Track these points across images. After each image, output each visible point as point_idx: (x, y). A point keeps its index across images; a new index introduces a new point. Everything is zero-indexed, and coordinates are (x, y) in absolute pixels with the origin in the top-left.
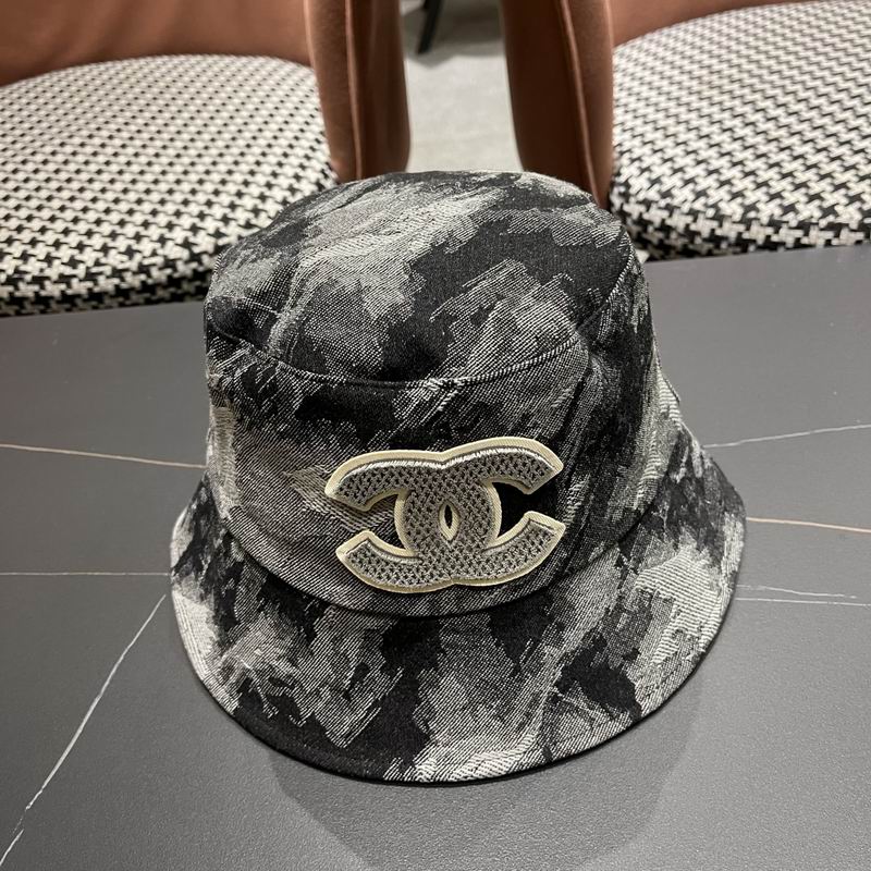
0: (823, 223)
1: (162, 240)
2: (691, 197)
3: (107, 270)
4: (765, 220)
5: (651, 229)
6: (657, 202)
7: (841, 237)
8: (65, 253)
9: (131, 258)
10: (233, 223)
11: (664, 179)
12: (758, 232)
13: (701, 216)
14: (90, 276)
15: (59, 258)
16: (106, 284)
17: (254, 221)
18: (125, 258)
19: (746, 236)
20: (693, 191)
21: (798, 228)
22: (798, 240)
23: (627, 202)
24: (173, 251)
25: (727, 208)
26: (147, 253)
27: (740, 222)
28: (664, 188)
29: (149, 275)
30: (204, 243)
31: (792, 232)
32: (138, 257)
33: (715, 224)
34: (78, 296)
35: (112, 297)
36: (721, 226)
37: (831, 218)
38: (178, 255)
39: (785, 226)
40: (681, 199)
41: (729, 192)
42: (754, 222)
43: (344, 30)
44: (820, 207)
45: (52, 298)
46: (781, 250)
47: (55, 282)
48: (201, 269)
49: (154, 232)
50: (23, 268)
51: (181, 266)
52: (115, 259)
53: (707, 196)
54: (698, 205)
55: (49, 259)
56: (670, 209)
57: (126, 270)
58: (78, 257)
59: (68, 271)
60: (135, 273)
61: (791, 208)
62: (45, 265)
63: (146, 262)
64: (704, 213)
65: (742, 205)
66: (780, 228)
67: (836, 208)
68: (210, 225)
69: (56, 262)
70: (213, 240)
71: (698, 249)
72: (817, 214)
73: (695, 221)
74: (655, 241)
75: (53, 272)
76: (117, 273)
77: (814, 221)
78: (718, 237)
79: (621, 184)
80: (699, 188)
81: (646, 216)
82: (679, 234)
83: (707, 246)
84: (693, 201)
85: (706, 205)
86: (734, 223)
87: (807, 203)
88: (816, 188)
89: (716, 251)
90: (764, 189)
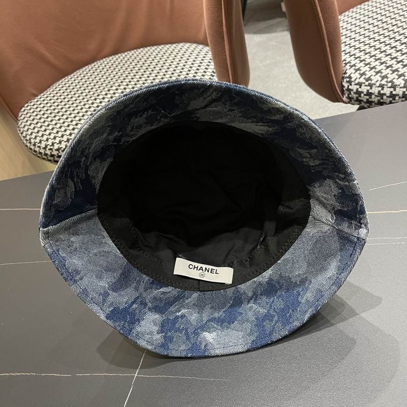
2: (380, 79)
5: (362, 95)
6: (364, 83)
11: (367, 73)
20: (380, 76)
23: (351, 85)
25: (397, 82)
27: (404, 87)
28: (367, 77)
33: (392, 89)
36: (395, 90)
40: (376, 80)
41: (397, 75)
53: (387, 78)
54: (383, 82)
56: (371, 85)
64: (387, 85)
65: (403, 80)
71: (385, 101)
73: (382, 89)
74: (365, 100)
78: (394, 94)
79: (347, 77)
80: (383, 75)
81: (360, 90)
82: (375, 95)
83: (389, 99)
84: (381, 81)
85: (387, 82)
86: (401, 88)
89: (394, 101)
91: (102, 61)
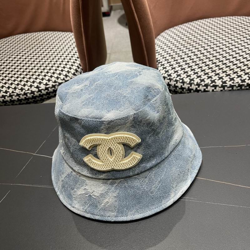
0: (212, 85)
1: (31, 86)
2: (176, 76)
3: (15, 94)
4: (195, 83)
6: (167, 77)
7: (217, 89)
8: (4, 89)
10: (51, 81)
11: (169, 71)
12: (194, 87)
14: (11, 96)
15: (2, 91)
16: (15, 98)
17: (57, 81)
18: (20, 91)
19: (190, 88)
20: (177, 74)
21: (204, 86)
22: (205, 89)
24: (33, 89)
25: (186, 80)
26: (26, 90)
27: (189, 84)
28: (169, 73)
29: (27, 96)
30: (42, 87)
32: (24, 91)
33: (182, 84)
34: (7, 101)
35: (17, 101)
36: (184, 85)
37: (214, 84)
38: (35, 90)
39: (201, 85)
40: (174, 77)
41: (186, 75)
42: (193, 84)
43: (81, 29)
44: (211, 80)
46: (200, 92)
47: (1, 97)
48: (41, 94)
49: (29, 84)
51: (36, 93)
52: (17, 91)
53: (180, 76)
54: (178, 79)
56: (170, 79)
57: (21, 94)
58: (8, 91)
59: (5, 94)
60: (23, 95)
61: (203, 80)
63: (26, 92)
64: (179, 81)
65: (189, 79)
66: (200, 86)
67: (215, 81)
68: (44, 82)
70: (45, 86)
71: (178, 91)
72: (210, 82)
73: (177, 83)
76: (18, 95)
77: (209, 84)
78: (183, 88)
82: (173, 87)
86: (187, 84)
87: (207, 79)
88: (210, 75)
89: (183, 92)
90: (196, 75)
91: (15, 37)
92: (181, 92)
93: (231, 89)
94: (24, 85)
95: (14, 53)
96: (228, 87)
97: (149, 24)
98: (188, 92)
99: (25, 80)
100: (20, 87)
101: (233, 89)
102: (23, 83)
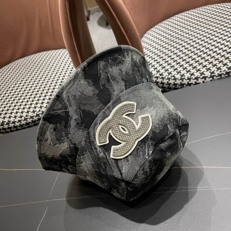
0: (201, 77)
1: (41, 107)
2: (167, 75)
3: (29, 117)
4: (186, 78)
5: (159, 83)
6: (159, 77)
7: (206, 80)
8: (19, 115)
9: (34, 113)
11: (160, 71)
12: (185, 82)
13: (170, 79)
14: (25, 119)
15: (17, 116)
16: (29, 120)
18: (33, 113)
19: (183, 83)
20: (168, 73)
21: (195, 79)
22: (196, 82)
24: (44, 109)
25: (177, 76)
26: (38, 111)
27: (180, 80)
28: (161, 73)
29: (39, 116)
31: (194, 80)
32: (36, 113)
33: (174, 81)
34: (24, 124)
35: (31, 123)
36: (176, 81)
37: (203, 75)
39: (192, 79)
40: (165, 75)
41: (177, 72)
42: (184, 79)
44: (200, 73)
45: (17, 126)
46: (192, 85)
47: (18, 122)
49: (39, 105)
50: (10, 120)
52: (30, 114)
53: (171, 74)
55: (15, 117)
56: (163, 78)
58: (22, 115)
59: (20, 119)
60: (36, 117)
61: (192, 74)
62: (14, 118)
63: (38, 113)
65: (180, 75)
66: (191, 80)
67: (204, 73)
69: (17, 117)
71: (172, 87)
72: (199, 75)
73: (169, 81)
74: (161, 86)
75: (17, 120)
76: (32, 117)
77: (199, 77)
78: (176, 84)
80: (169, 72)
81: (157, 81)
82: (166, 84)
83: (174, 86)
84: (168, 76)
85: (171, 76)
87: (196, 72)
88: (198, 68)
89: (176, 87)
90: (185, 70)
91: (15, 63)
92: (174, 87)
93: (219, 77)
94: (35, 107)
95: (18, 79)
96: (217, 77)
97: (135, 33)
98: (181, 86)
99: (35, 102)
100: (31, 110)
101: (221, 77)
102: (33, 106)
